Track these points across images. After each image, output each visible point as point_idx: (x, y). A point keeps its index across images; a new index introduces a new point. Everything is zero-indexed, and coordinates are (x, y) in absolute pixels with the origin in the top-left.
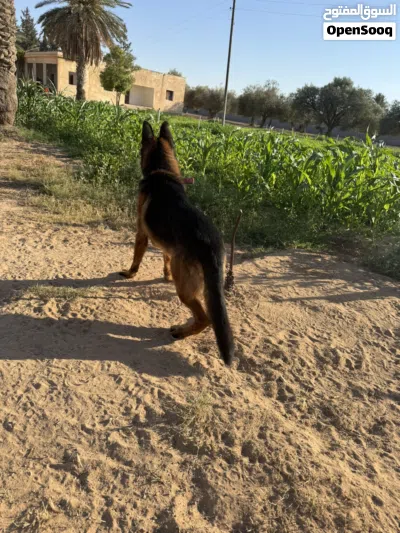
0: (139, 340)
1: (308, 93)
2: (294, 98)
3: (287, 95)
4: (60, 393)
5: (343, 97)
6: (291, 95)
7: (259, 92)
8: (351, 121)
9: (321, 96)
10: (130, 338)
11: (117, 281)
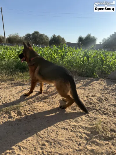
0: (55, 114)
1: (28, 36)
2: (24, 37)
3: (22, 37)
4: (54, 143)
5: (38, 36)
6: (23, 37)
7: (13, 36)
8: (41, 43)
9: (32, 36)
10: (52, 114)
11: (26, 98)
